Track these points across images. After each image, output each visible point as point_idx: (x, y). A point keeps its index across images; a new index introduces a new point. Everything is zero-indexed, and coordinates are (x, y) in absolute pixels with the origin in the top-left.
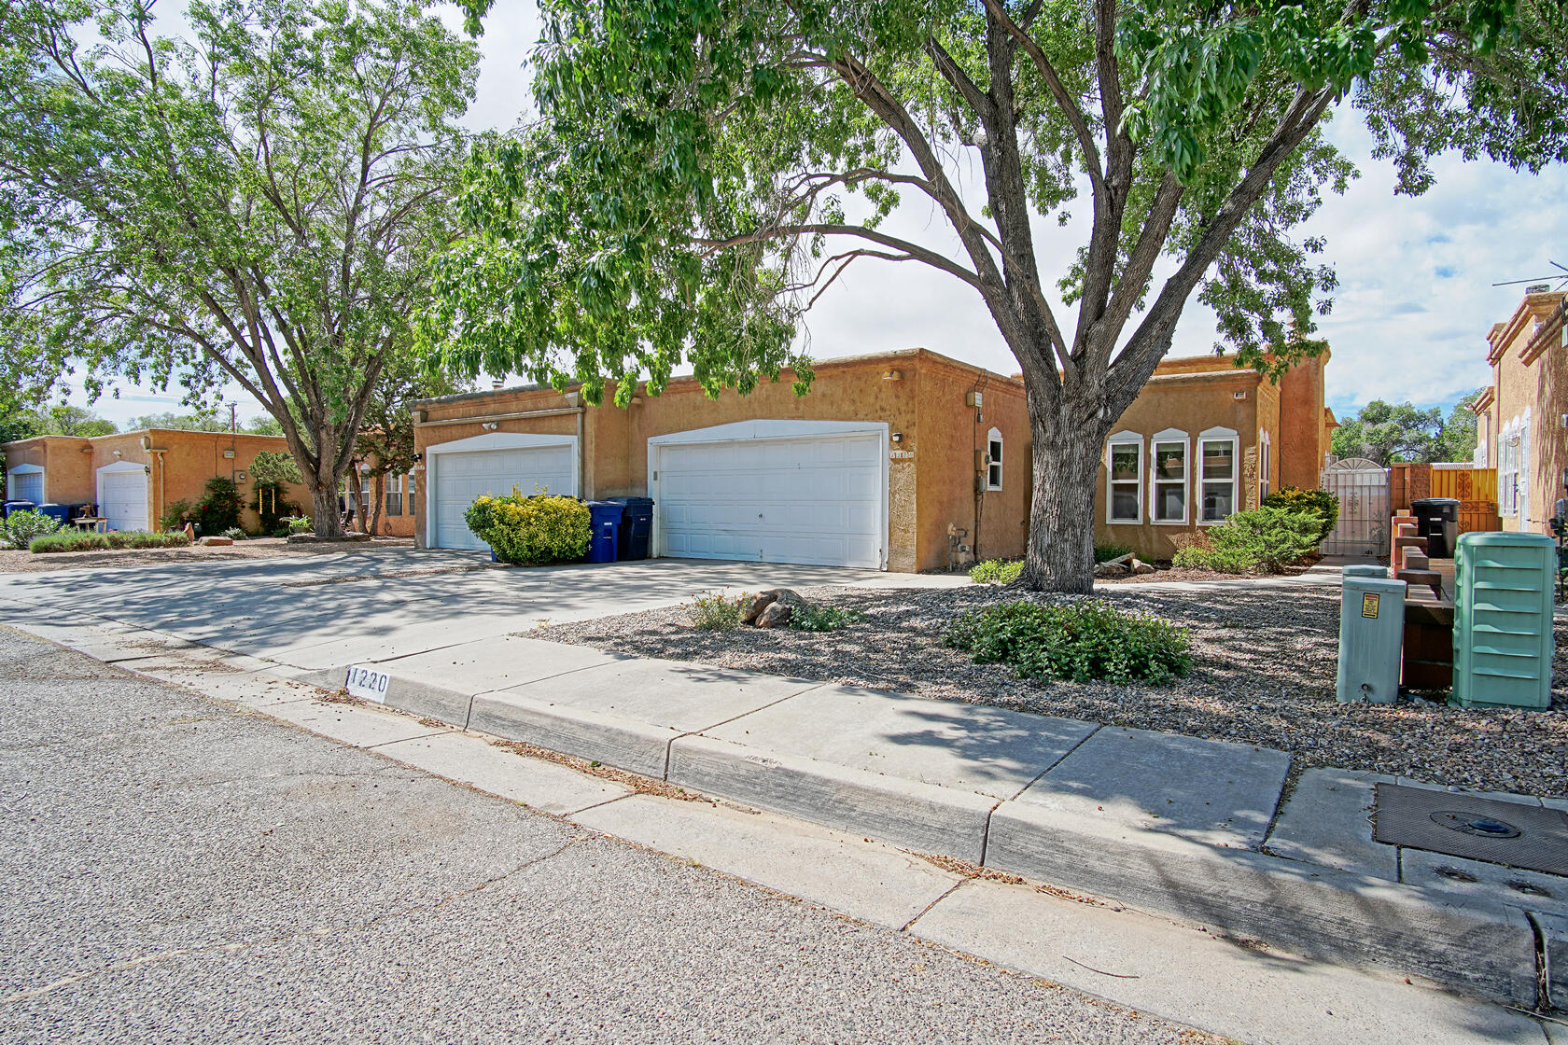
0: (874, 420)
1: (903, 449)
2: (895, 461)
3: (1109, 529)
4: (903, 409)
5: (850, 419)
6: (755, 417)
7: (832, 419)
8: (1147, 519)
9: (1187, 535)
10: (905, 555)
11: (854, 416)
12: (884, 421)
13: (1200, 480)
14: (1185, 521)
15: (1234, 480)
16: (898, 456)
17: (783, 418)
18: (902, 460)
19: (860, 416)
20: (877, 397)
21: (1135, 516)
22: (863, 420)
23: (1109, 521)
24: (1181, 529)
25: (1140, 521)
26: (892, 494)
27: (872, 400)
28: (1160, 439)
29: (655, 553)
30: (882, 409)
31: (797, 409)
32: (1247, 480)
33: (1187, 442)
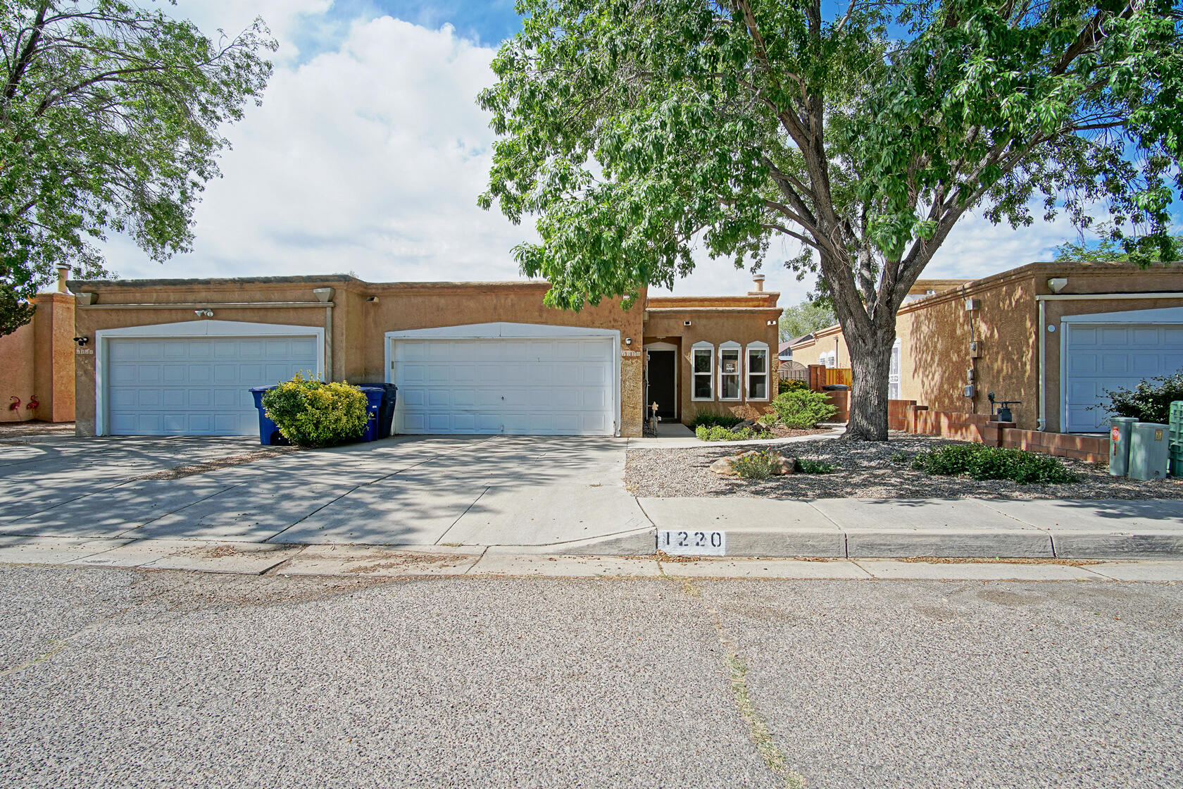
0: (608, 328)
1: (632, 349)
2: (626, 358)
3: (693, 404)
4: (632, 321)
5: (588, 326)
6: (500, 320)
7: (572, 325)
8: (716, 397)
9: (741, 407)
10: (634, 425)
11: (592, 324)
12: (617, 329)
13: (748, 374)
14: (739, 398)
15: (766, 373)
16: (628, 355)
17: (527, 323)
18: (631, 358)
19: (597, 324)
20: (610, 312)
21: (709, 396)
22: (599, 327)
23: (693, 399)
24: (736, 404)
25: (712, 399)
26: (623, 381)
27: (606, 313)
28: (724, 347)
29: (393, 431)
30: (615, 320)
31: (541, 316)
32: (774, 373)
33: (740, 350)
